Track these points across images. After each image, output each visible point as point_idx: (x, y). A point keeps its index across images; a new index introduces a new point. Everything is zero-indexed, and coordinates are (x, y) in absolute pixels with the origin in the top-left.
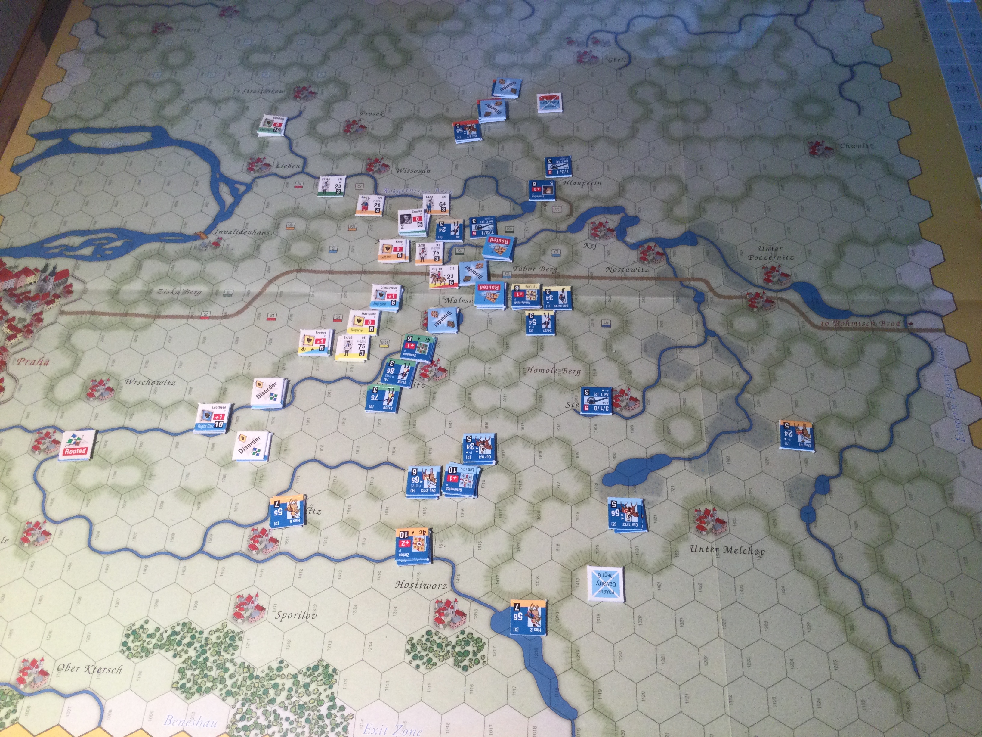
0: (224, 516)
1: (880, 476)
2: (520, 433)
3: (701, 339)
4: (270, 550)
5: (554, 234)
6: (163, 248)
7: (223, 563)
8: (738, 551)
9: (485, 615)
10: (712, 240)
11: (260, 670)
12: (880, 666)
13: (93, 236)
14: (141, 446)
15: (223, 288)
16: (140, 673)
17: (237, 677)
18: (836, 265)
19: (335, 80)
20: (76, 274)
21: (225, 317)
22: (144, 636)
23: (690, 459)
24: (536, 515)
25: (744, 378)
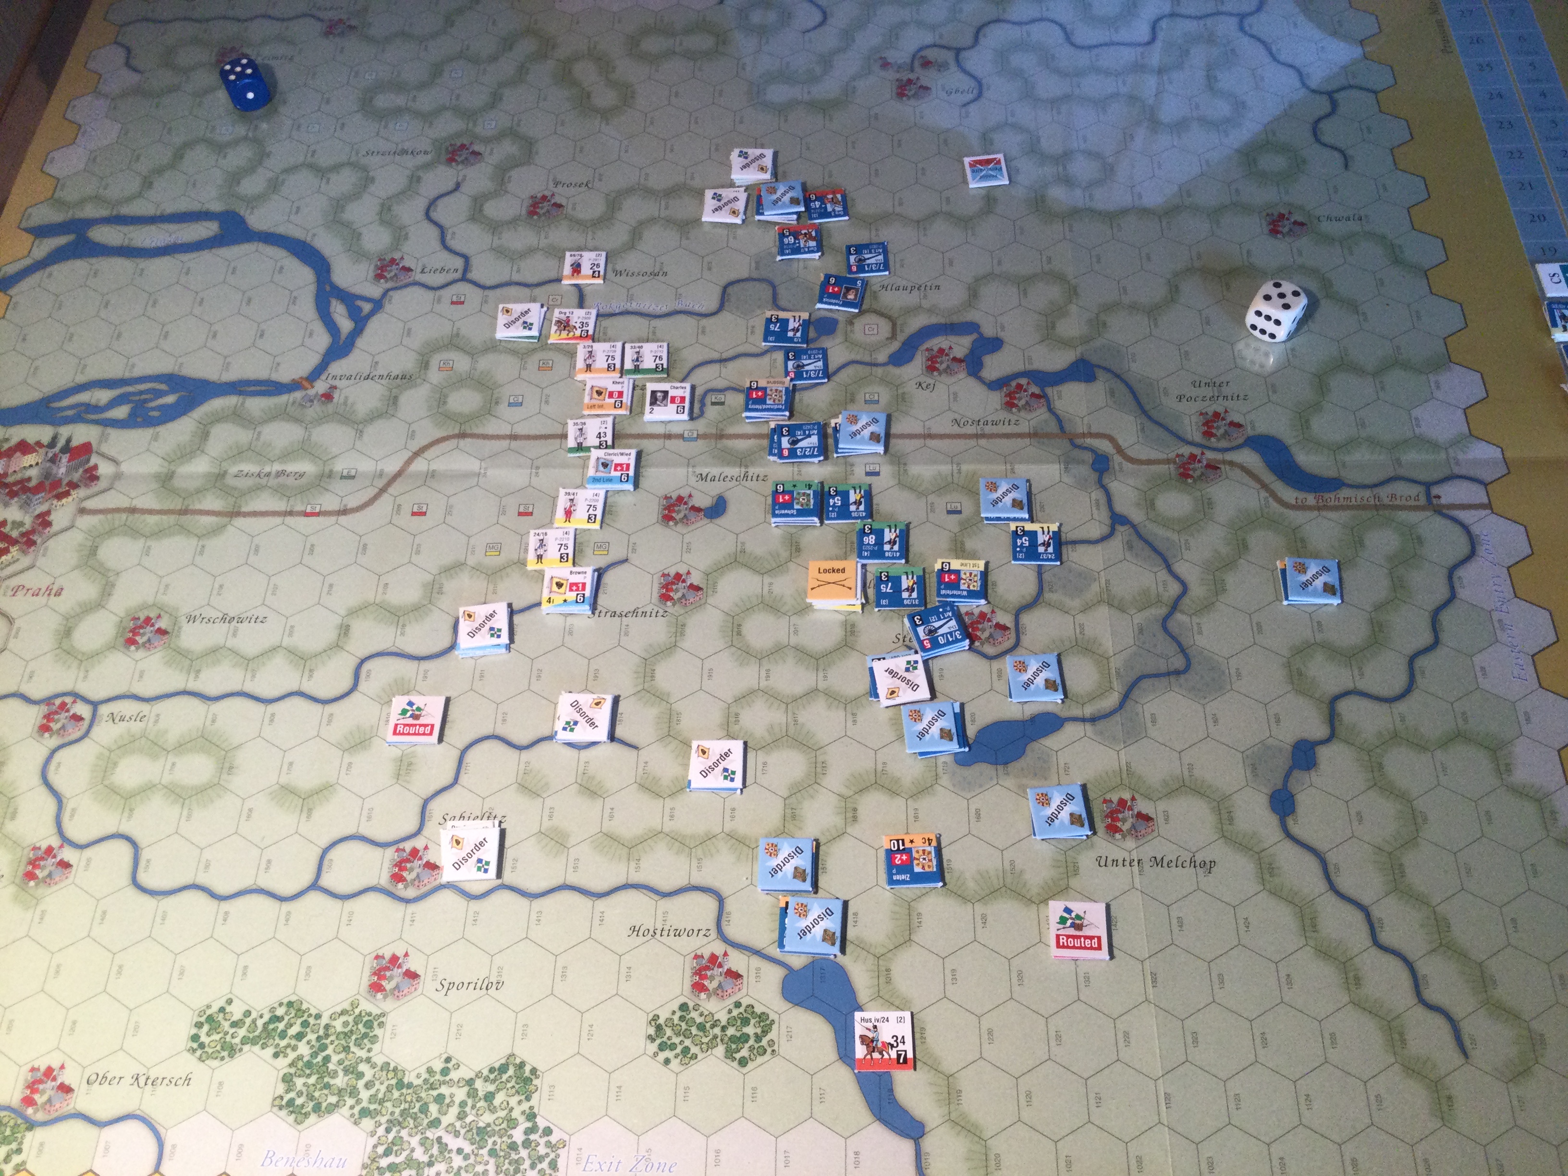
0: (350, 830)
1: (1395, 738)
2: (822, 685)
3: (1106, 530)
4: (426, 881)
5: (868, 369)
6: (243, 404)
7: (350, 905)
8: (1174, 864)
9: (774, 975)
10: (1119, 372)
11: (414, 1074)
12: (1403, 1041)
13: (130, 389)
14: (214, 721)
15: (340, 466)
16: (221, 1084)
17: (377, 1086)
18: (1316, 407)
19: (511, 133)
20: (104, 449)
21: (344, 512)
22: (226, 1025)
23: (1093, 720)
24: (850, 815)
25: (1174, 588)
